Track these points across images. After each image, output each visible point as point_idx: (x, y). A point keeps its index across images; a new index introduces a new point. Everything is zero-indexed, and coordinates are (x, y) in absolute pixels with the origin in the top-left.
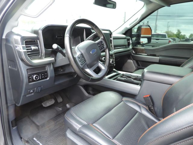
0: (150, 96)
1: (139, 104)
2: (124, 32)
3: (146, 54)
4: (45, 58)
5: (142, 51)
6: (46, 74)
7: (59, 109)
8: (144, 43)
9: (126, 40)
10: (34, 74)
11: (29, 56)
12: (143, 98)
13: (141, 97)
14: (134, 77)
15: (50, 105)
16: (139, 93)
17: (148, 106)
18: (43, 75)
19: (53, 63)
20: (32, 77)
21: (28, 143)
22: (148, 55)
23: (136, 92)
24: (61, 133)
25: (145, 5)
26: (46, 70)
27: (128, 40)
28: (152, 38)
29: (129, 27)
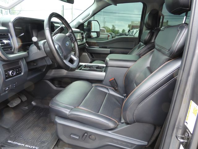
0: (114, 79)
1: (107, 87)
2: (77, 26)
3: (99, 47)
4: (18, 52)
5: (94, 44)
6: (20, 69)
7: (25, 108)
8: (94, 37)
9: (80, 34)
10: (9, 70)
11: (4, 51)
12: (109, 82)
13: (107, 81)
14: (96, 67)
15: (17, 104)
16: (104, 78)
17: (114, 88)
18: (17, 70)
19: (25, 58)
20: (8, 74)
21: (3, 147)
22: (100, 48)
23: (103, 78)
24: (37, 129)
25: (95, 2)
26: (20, 65)
27: (82, 34)
28: (100, 33)
29: (81, 21)
